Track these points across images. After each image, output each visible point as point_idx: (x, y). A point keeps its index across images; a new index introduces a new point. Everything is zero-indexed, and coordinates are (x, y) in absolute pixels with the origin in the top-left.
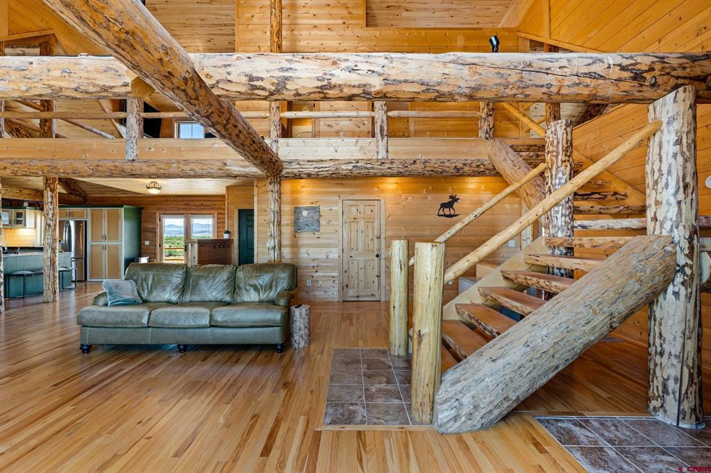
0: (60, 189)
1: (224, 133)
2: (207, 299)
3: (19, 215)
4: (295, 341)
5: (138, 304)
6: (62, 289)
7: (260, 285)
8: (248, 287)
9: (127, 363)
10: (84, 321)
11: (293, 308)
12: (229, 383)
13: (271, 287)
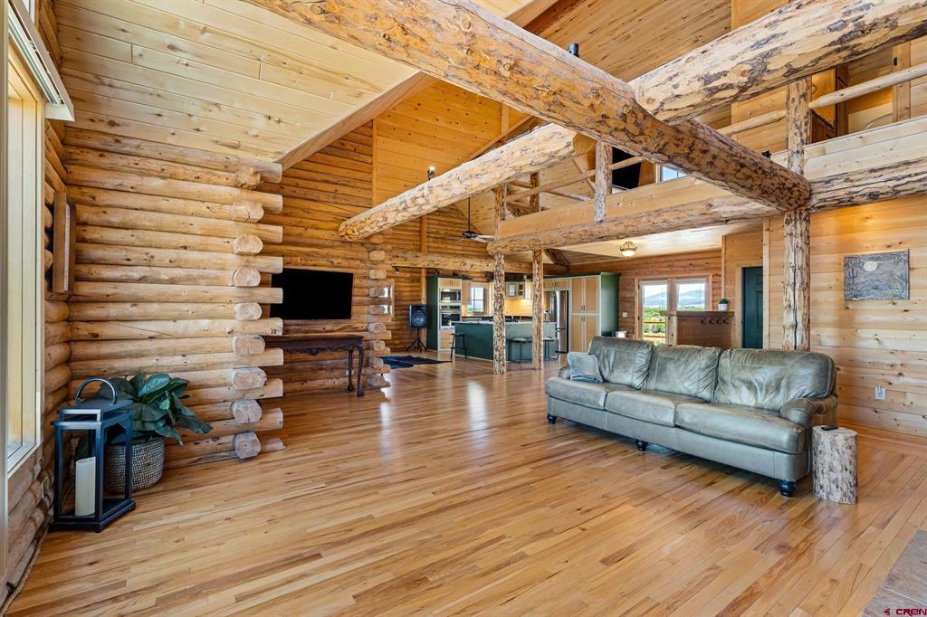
0: (546, 259)
1: (688, 165)
2: (677, 391)
3: (521, 287)
4: (822, 487)
5: (599, 382)
6: (547, 358)
7: (758, 382)
8: (737, 383)
9: (582, 444)
10: (550, 391)
11: (817, 430)
12: (690, 509)
13: (778, 388)
